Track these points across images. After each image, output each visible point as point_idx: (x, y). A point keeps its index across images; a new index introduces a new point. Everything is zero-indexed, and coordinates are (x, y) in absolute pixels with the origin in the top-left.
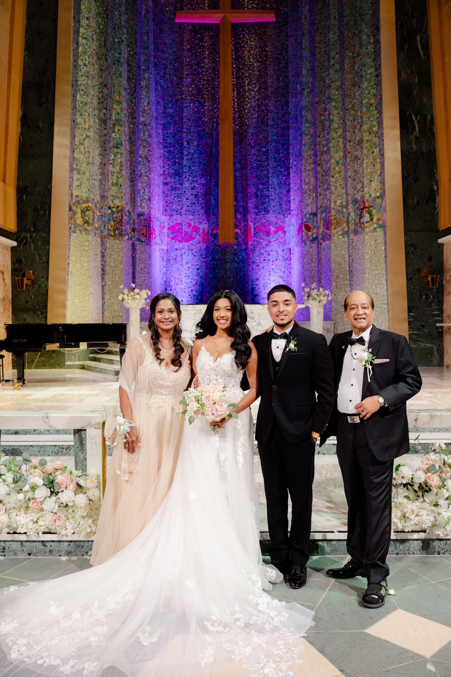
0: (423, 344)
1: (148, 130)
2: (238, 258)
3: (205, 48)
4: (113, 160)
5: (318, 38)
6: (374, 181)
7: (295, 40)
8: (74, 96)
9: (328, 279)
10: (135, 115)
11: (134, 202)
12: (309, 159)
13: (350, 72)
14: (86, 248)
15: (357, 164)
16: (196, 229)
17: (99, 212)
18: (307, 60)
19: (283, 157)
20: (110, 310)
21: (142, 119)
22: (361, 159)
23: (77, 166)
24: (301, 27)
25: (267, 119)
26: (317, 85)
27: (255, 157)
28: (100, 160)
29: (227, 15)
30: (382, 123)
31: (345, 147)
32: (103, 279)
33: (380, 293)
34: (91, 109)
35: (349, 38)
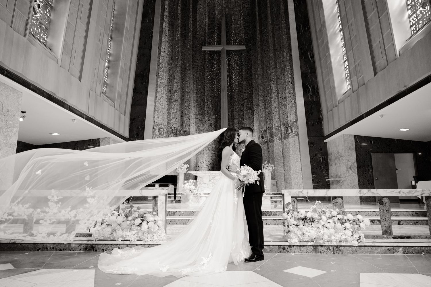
1: (189, 95)
3: (215, 61)
4: (173, 107)
5: (264, 55)
6: (292, 114)
7: (255, 57)
8: (157, 80)
9: (273, 160)
10: (184, 88)
11: (182, 126)
12: (262, 106)
13: (279, 68)
15: (284, 107)
17: (166, 129)
18: (260, 64)
19: (250, 106)
21: (187, 90)
22: (286, 105)
23: (157, 109)
24: (257, 51)
26: (265, 75)
27: (237, 107)
28: (167, 107)
29: (225, 47)
30: (295, 89)
31: (278, 100)
33: (298, 166)
34: (164, 85)
35: (278, 55)
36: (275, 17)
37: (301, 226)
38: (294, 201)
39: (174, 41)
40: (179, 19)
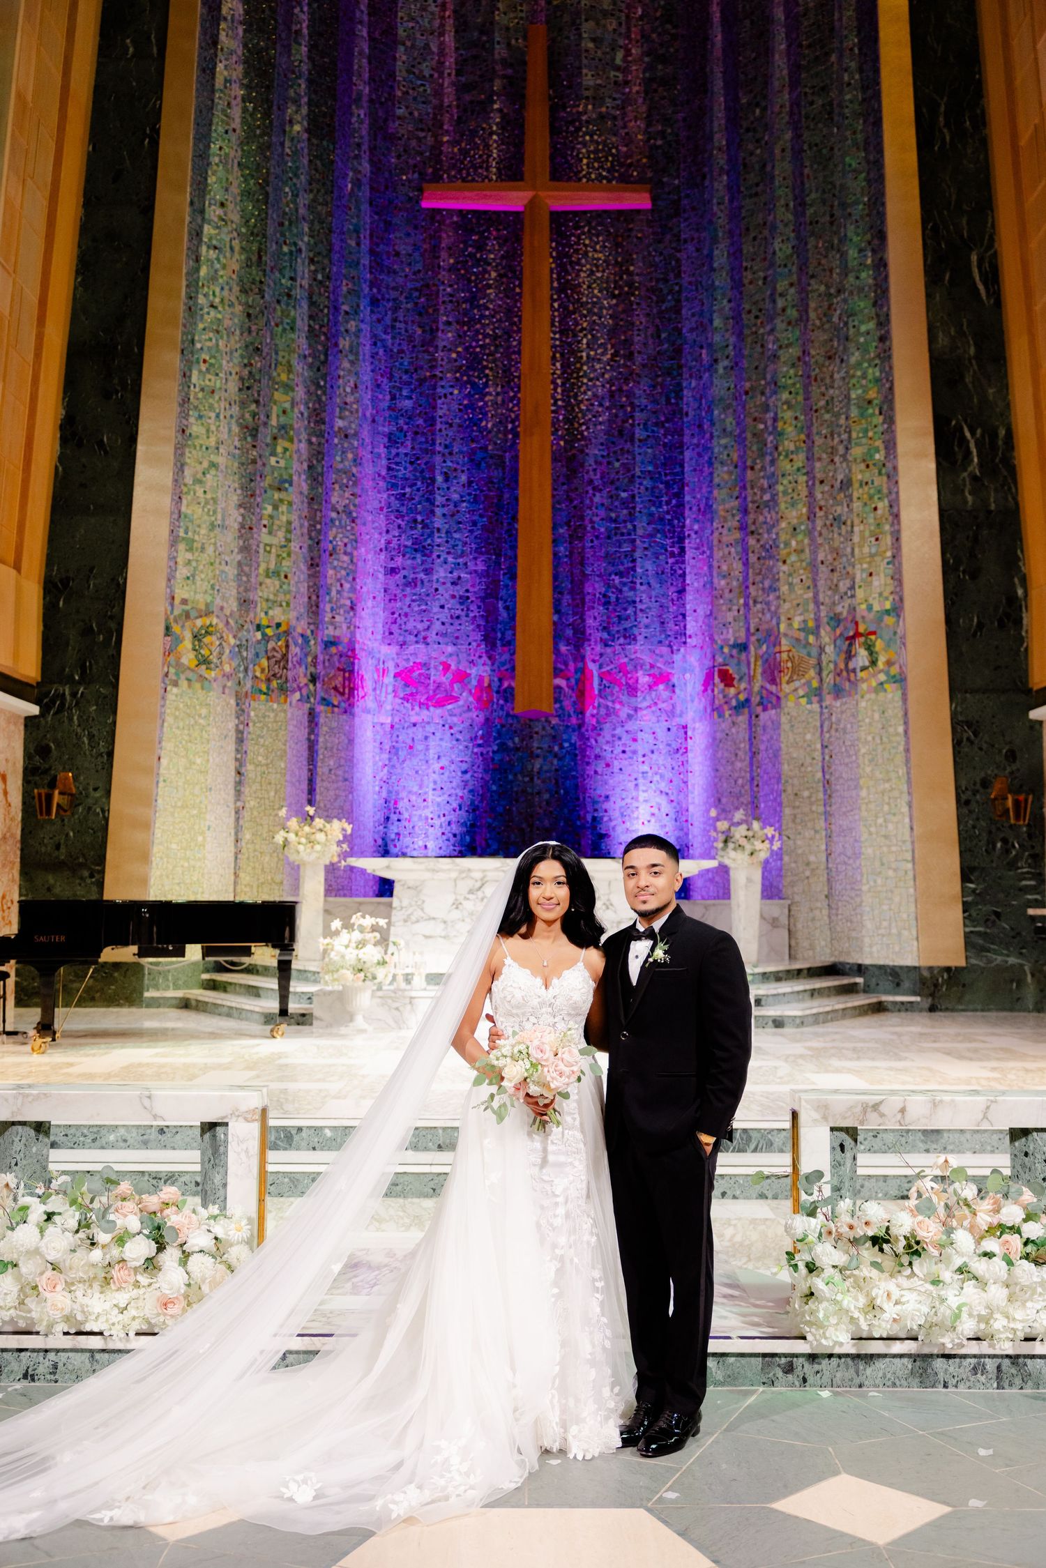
0: (999, 958)
1: (352, 448)
2: (561, 747)
3: (489, 264)
4: (271, 517)
5: (748, 248)
6: (878, 575)
7: (698, 250)
8: (186, 376)
9: (775, 799)
10: (323, 415)
11: (316, 613)
12: (730, 518)
13: (821, 327)
14: (202, 721)
15: (840, 534)
17: (235, 637)
18: (724, 295)
19: (668, 513)
20: (254, 868)
21: (340, 423)
22: (849, 523)
23: (186, 533)
24: (711, 222)
25: (633, 425)
26: (746, 352)
27: (602, 512)
28: (240, 519)
29: (540, 193)
30: (895, 444)
31: (811, 494)
32: (238, 793)
33: (896, 836)
34: (222, 404)
35: (819, 253)
36: (809, 46)
37: (866, 1271)
38: (842, 1147)
39: (273, 162)
40: (298, 32)
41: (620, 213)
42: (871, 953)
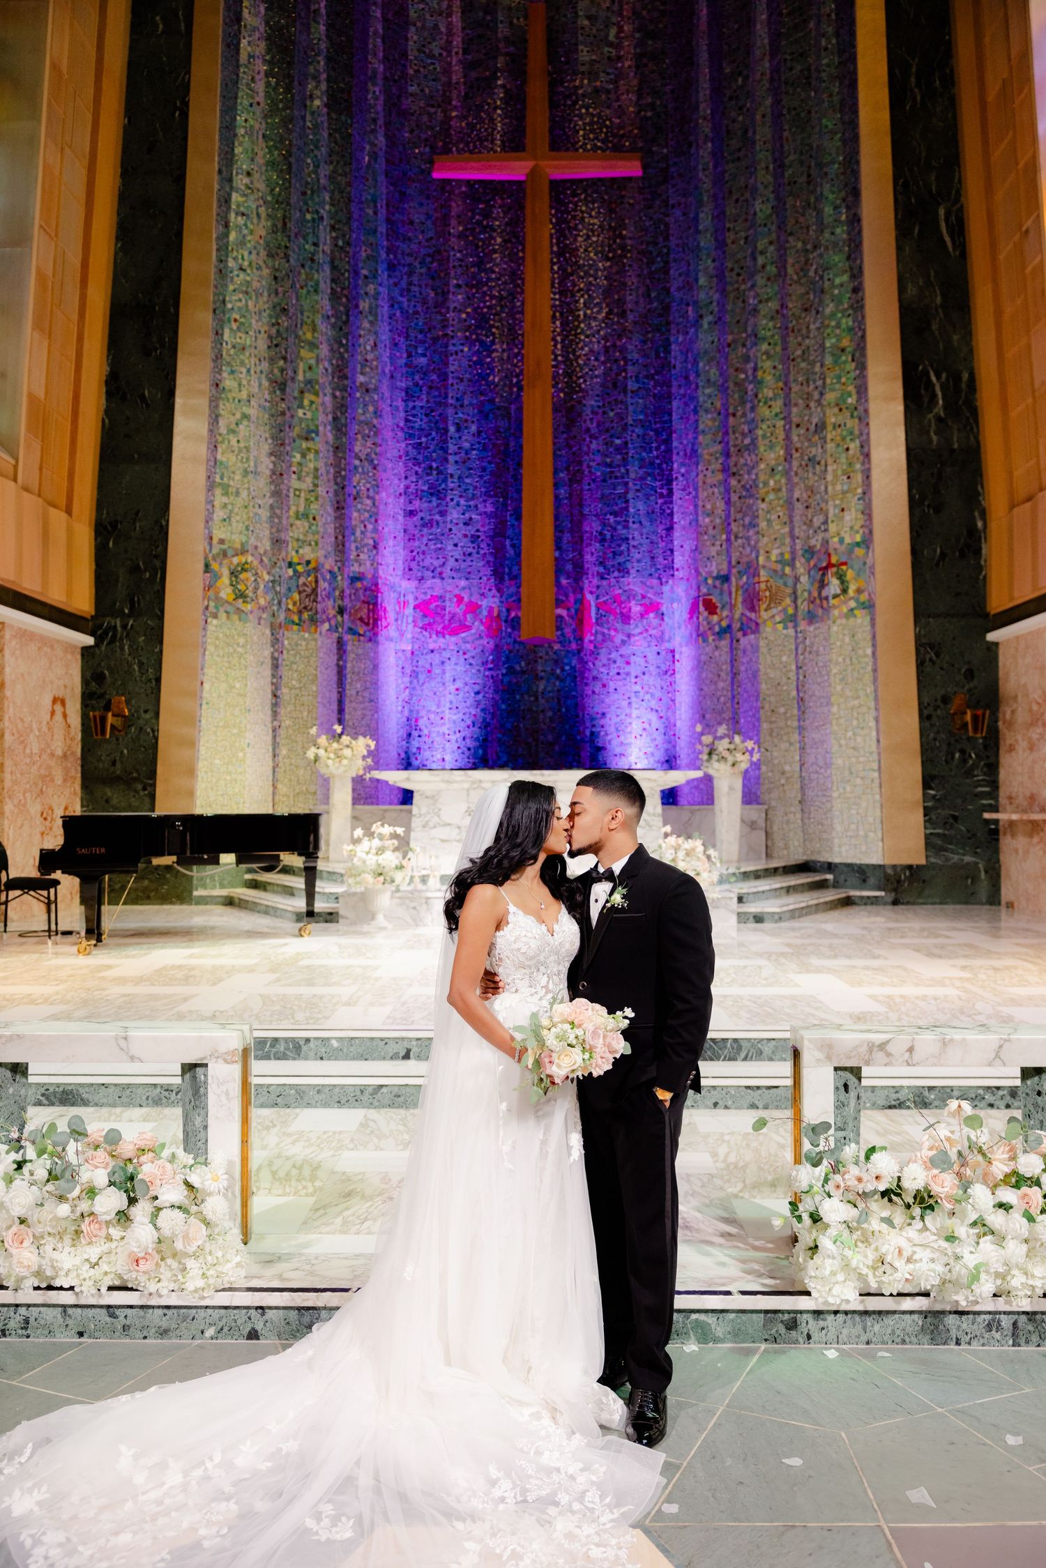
0: (956, 857)
1: (373, 402)
2: (563, 670)
3: (495, 231)
4: (300, 464)
5: (731, 210)
6: (849, 510)
7: (684, 214)
8: (218, 333)
9: (754, 716)
10: (346, 371)
11: (342, 552)
12: (713, 461)
13: (798, 282)
14: (240, 650)
15: (814, 474)
16: (473, 608)
17: (269, 573)
18: (708, 255)
19: (657, 457)
20: (289, 780)
21: (361, 379)
22: (823, 463)
23: (222, 479)
24: (696, 188)
25: (625, 378)
26: (729, 307)
27: (599, 458)
28: (271, 466)
29: (541, 162)
30: (866, 389)
31: (788, 437)
32: (275, 714)
33: (863, 747)
34: (253, 360)
35: (797, 212)
36: (788, 14)
37: (875, 1224)
38: (846, 1087)
39: (295, 134)
40: (316, 12)
41: (613, 180)
42: (840, 853)
